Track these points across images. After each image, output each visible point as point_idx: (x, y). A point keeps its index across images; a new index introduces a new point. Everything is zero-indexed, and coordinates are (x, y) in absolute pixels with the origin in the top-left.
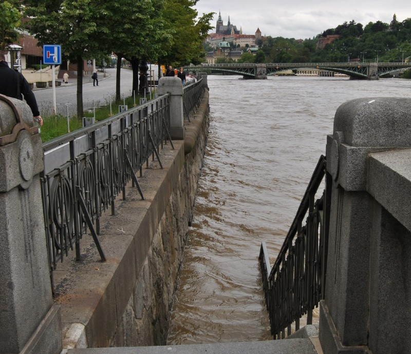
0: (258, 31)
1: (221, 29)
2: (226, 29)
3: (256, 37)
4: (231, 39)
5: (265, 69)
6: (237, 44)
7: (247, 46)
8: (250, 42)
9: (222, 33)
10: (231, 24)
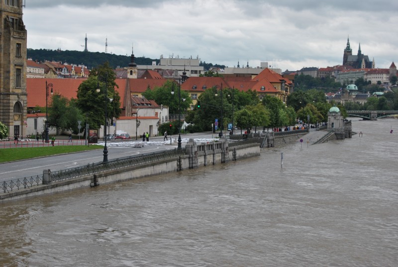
0: (393, 65)
1: (350, 59)
2: (355, 60)
3: (391, 72)
4: (361, 74)
5: (376, 115)
6: (368, 80)
7: (379, 83)
8: (384, 78)
9: (350, 65)
10: (362, 53)
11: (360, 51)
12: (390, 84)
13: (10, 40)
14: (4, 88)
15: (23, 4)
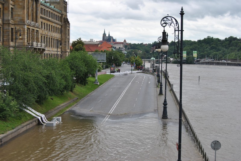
0: (125, 41)
1: (105, 38)
2: (107, 38)
3: (124, 43)
6: (114, 47)
7: (120, 48)
8: (121, 46)
9: (105, 40)
10: (110, 36)
11: (109, 35)
12: (124, 48)
13: (66, 28)
14: (64, 49)
15: (68, 12)
